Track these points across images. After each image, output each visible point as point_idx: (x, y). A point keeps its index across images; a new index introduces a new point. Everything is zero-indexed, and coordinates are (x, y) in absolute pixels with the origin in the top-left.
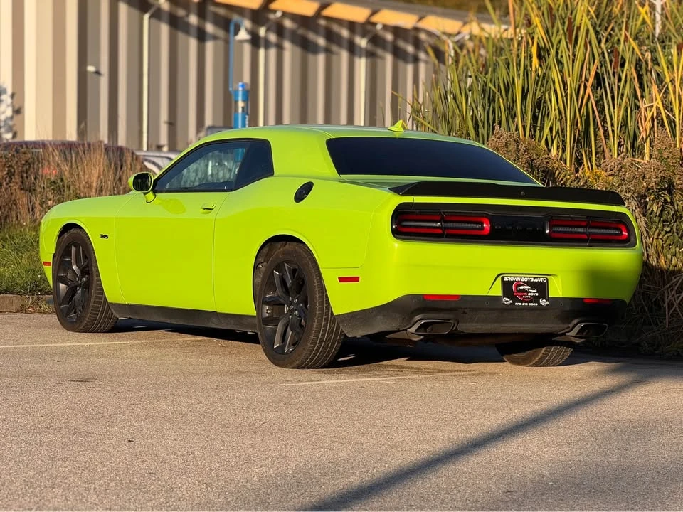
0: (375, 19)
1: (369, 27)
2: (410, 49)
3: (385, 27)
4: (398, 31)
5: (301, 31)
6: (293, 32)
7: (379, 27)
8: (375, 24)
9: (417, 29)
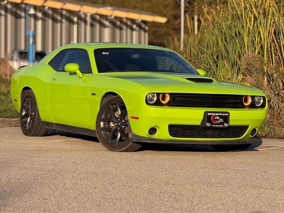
0: (45, 4)
1: (42, 8)
2: (59, 18)
3: (49, 8)
4: (54, 10)
5: (14, 9)
6: (11, 10)
7: (46, 8)
8: (44, 7)
9: (62, 9)
